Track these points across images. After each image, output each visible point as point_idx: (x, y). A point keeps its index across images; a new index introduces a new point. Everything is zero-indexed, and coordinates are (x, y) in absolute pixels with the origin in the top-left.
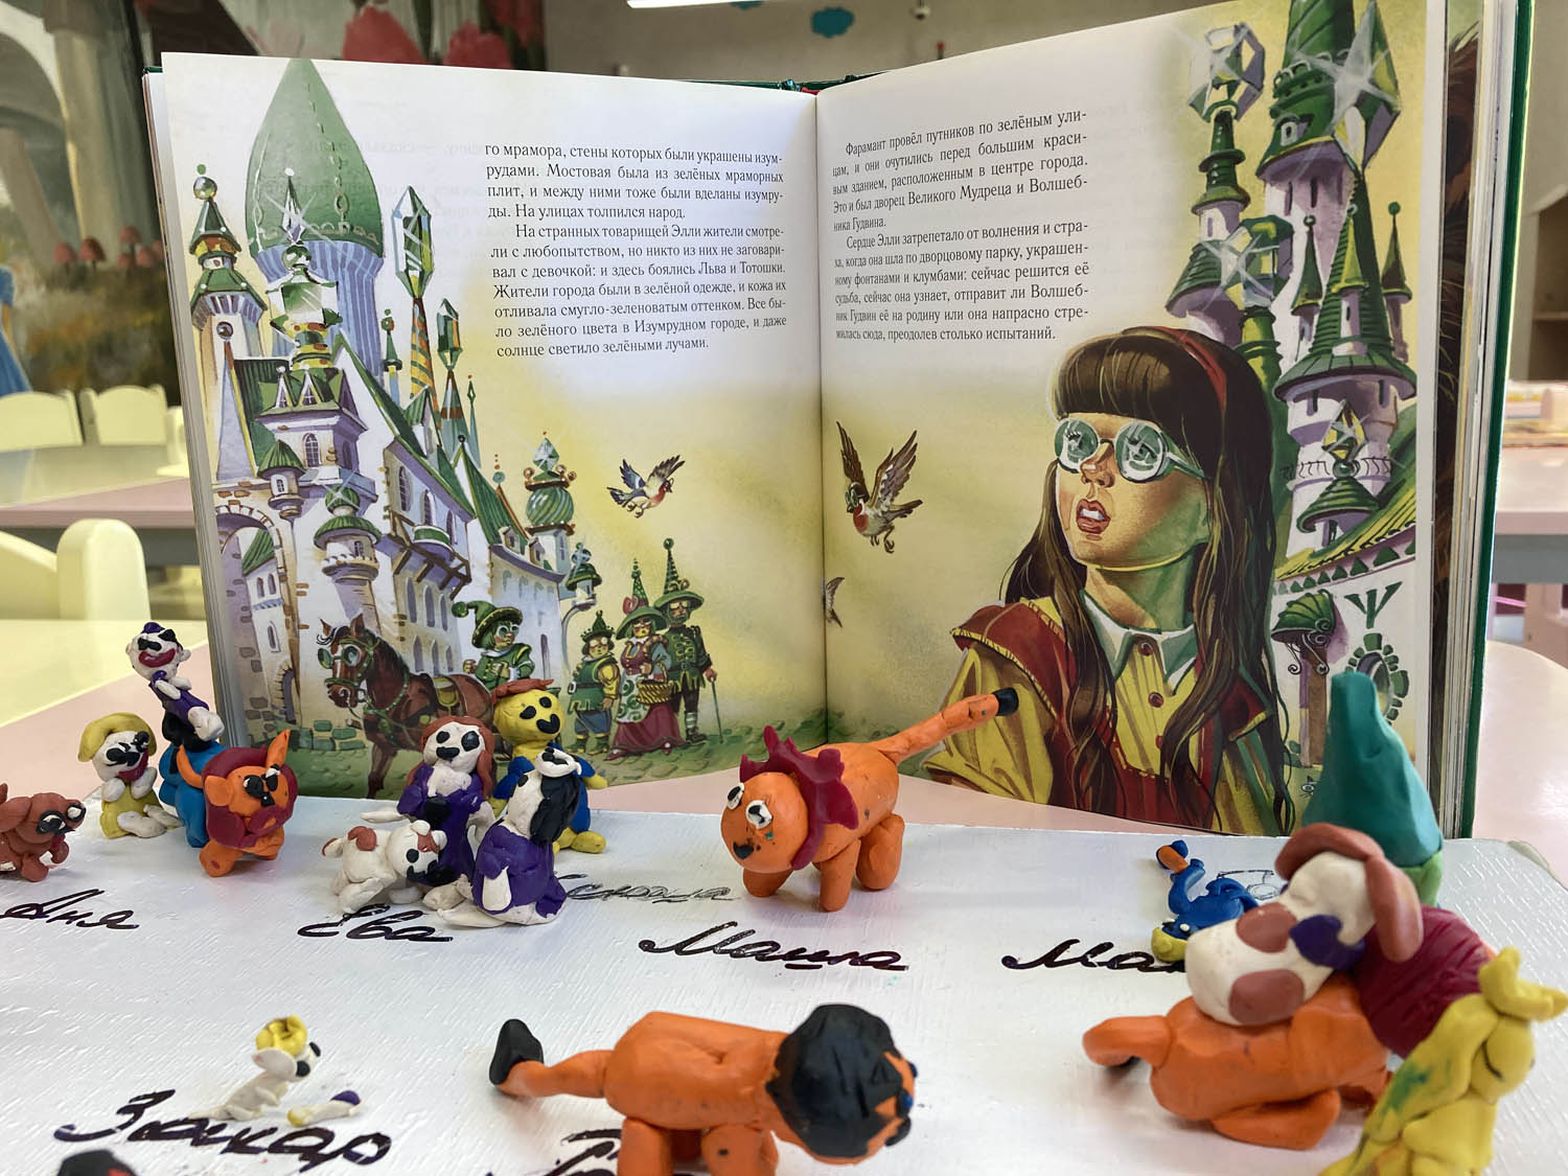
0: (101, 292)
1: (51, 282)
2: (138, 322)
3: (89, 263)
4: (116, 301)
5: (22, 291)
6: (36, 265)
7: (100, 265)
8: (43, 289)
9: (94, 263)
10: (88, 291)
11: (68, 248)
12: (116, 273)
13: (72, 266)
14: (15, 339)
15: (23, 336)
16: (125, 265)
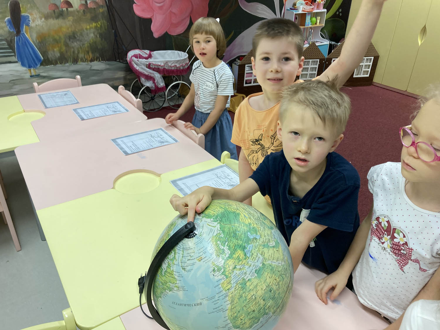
0: (71, 18)
1: (47, 17)
2: (88, 27)
3: (65, 9)
4: (78, 21)
5: (33, 21)
6: (40, 12)
7: (70, 9)
8: (43, 19)
9: (67, 9)
10: (64, 19)
11: (55, 5)
12: (78, 11)
13: (56, 11)
14: (31, 36)
15: (35, 35)
16: (83, 8)
